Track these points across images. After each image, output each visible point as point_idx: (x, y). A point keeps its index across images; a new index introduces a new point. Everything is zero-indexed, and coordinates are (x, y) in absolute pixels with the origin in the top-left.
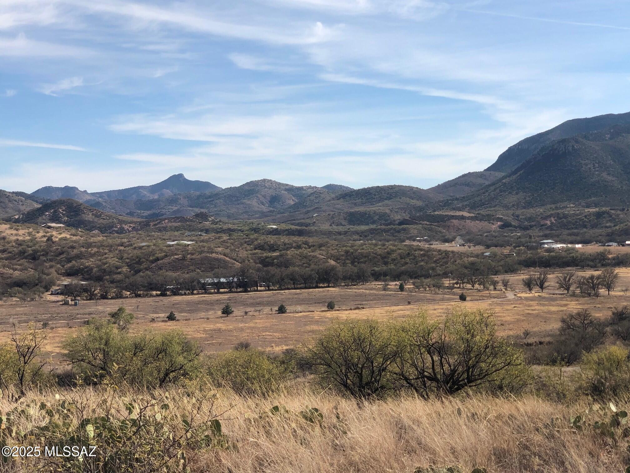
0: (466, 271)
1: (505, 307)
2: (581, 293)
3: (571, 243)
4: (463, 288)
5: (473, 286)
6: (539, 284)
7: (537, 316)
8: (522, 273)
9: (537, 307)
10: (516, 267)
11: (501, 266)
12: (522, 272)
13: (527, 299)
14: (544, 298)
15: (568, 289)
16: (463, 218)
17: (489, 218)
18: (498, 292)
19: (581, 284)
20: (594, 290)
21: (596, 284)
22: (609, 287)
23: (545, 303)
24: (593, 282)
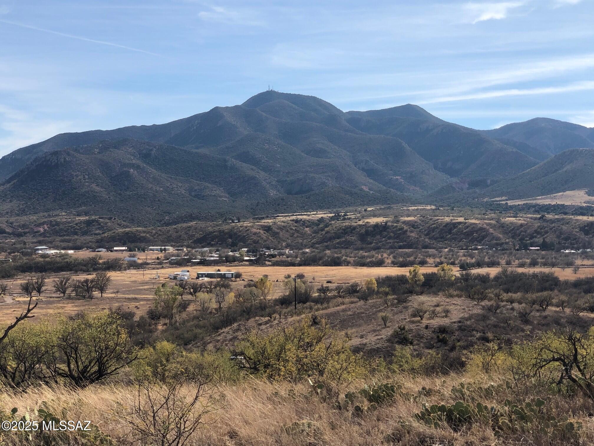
1: (5, 311)
2: (77, 295)
3: (64, 249)
6: (36, 289)
10: (13, 272)
12: (18, 277)
13: (25, 302)
14: (42, 301)
15: (64, 293)
19: (76, 288)
20: (89, 293)
21: (90, 288)
22: (102, 290)
23: (43, 306)
24: (88, 285)
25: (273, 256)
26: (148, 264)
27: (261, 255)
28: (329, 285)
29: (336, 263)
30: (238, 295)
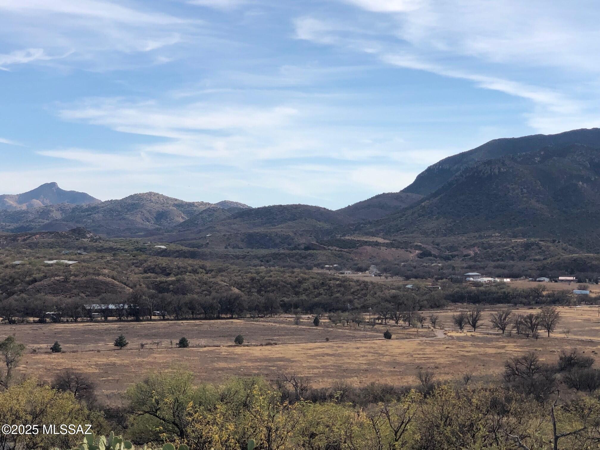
0: (389, 305)
1: (436, 347)
2: (518, 333)
3: (499, 276)
4: (386, 324)
5: (397, 323)
6: (471, 323)
7: (473, 358)
8: (449, 310)
9: (471, 349)
10: (443, 301)
11: (427, 300)
12: (448, 308)
13: (459, 338)
14: (478, 338)
15: (503, 329)
16: (377, 244)
17: (406, 246)
18: (425, 330)
19: (518, 324)
20: (533, 331)
21: (535, 325)
22: (549, 328)
23: (479, 343)
24: (531, 322)
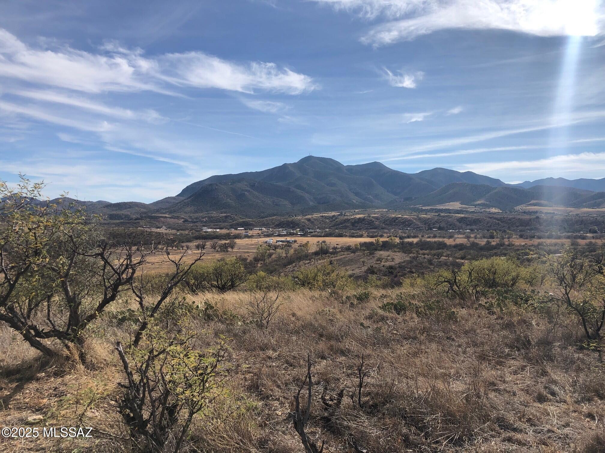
0: (169, 242)
1: (188, 257)
2: (221, 250)
3: (215, 229)
4: (168, 249)
5: (173, 248)
6: (202, 247)
10: (191, 239)
11: (185, 239)
12: (194, 242)
13: (197, 253)
14: (205, 253)
15: (215, 249)
16: (166, 217)
17: (178, 218)
18: (184, 251)
19: (220, 247)
20: (226, 249)
21: (227, 247)
22: (232, 248)
23: (207, 255)
24: (226, 245)
25: (311, 232)
26: (254, 236)
27: (306, 232)
28: (337, 246)
29: (340, 236)
30: (295, 251)
